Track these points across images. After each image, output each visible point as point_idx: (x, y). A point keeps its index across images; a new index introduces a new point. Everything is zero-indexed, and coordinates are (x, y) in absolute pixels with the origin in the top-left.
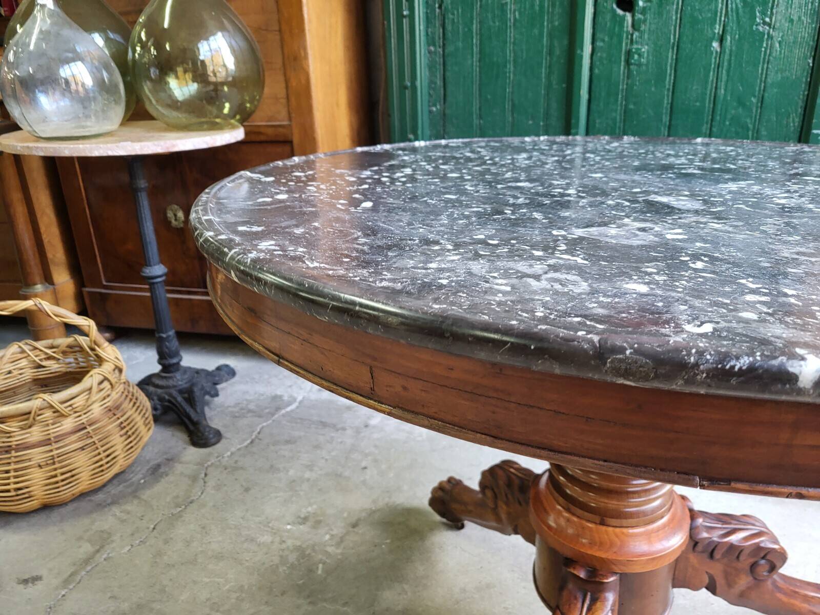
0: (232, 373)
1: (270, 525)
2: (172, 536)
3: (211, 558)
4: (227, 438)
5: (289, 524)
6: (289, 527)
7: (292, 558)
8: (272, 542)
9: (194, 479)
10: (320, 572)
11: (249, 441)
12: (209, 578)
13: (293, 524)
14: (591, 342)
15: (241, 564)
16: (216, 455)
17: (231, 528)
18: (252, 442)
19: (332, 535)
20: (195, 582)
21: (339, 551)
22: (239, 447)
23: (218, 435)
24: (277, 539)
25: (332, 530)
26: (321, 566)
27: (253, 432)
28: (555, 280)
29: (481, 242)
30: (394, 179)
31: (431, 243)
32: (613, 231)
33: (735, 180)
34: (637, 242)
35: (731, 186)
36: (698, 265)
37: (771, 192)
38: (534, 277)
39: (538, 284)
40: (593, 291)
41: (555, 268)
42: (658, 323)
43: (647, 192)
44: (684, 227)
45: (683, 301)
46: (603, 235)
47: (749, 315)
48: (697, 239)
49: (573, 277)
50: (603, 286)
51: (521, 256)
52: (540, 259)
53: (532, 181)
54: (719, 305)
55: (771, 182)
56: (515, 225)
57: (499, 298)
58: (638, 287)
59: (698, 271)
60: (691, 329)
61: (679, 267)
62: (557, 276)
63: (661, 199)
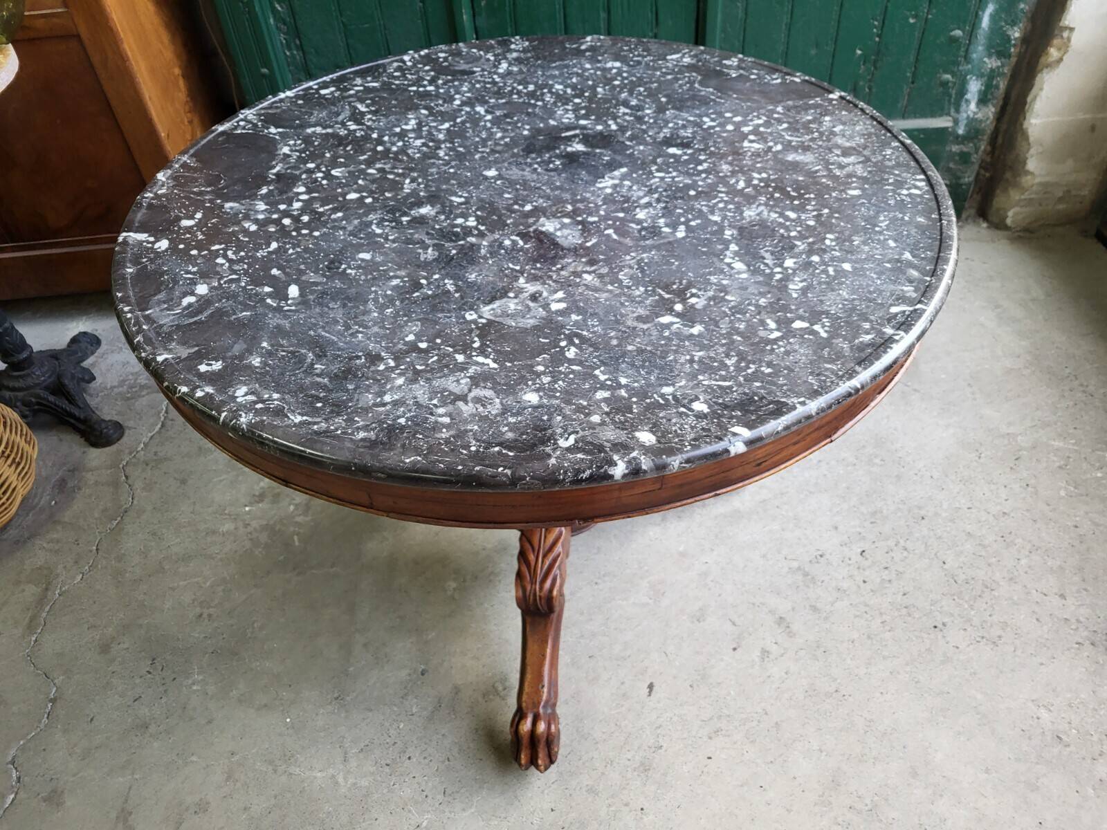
0: (94, 341)
1: (226, 512)
2: (123, 552)
3: (177, 562)
4: (130, 428)
5: (246, 506)
6: (247, 509)
7: (264, 538)
8: (236, 529)
9: (115, 484)
10: (297, 543)
11: (159, 426)
12: (185, 580)
13: (251, 504)
14: (506, 475)
15: (213, 559)
16: (127, 451)
17: (184, 527)
18: (163, 426)
19: (296, 505)
20: (173, 589)
21: (309, 518)
22: (150, 435)
23: (119, 428)
24: (240, 524)
25: (294, 499)
26: (296, 538)
27: (159, 413)
28: (478, 400)
29: (413, 347)
30: (296, 219)
31: (375, 359)
32: (512, 305)
33: (612, 166)
34: (531, 322)
35: (607, 184)
36: (571, 353)
37: (637, 192)
38: (463, 398)
39: (467, 409)
40: (505, 410)
41: (476, 381)
42: (544, 441)
43: (537, 212)
44: (565, 285)
45: (559, 410)
46: (505, 314)
47: (596, 419)
48: (573, 307)
49: (489, 393)
50: (510, 401)
51: (447, 366)
52: (463, 368)
53: (432, 199)
54: (580, 409)
55: (640, 166)
56: (434, 308)
57: (445, 434)
58: (532, 398)
59: (571, 362)
60: (563, 443)
61: (559, 358)
62: (476, 392)
63: (549, 226)
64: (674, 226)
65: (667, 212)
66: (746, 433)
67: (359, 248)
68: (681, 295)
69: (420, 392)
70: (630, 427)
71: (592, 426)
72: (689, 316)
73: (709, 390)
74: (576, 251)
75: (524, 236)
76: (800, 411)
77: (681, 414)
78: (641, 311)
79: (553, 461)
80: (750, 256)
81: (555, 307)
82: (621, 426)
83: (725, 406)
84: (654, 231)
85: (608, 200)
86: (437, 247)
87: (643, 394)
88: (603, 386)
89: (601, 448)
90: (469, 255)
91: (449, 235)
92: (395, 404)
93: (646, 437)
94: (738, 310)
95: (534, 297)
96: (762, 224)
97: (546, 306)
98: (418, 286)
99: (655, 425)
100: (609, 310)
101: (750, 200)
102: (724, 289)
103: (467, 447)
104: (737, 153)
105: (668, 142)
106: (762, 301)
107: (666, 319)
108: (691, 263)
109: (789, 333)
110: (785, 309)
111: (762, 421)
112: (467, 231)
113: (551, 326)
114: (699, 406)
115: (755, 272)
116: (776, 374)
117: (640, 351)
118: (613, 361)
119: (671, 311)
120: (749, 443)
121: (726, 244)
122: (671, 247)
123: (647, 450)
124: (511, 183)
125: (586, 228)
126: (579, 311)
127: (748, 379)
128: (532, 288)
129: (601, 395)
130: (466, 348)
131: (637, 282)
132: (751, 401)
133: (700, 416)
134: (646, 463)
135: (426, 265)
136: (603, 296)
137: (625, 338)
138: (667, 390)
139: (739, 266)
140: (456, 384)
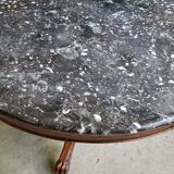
28: (40, 85)
29: (27, 58)
30: (12, 6)
31: (12, 59)
32: (68, 50)
33: (120, 9)
34: (72, 58)
35: (116, 15)
36: (82, 73)
37: (125, 20)
38: (35, 82)
39: (34, 87)
40: (48, 91)
41: (43, 77)
42: (57, 109)
43: (90, 19)
44: (89, 47)
45: (68, 96)
46: (64, 53)
47: (81, 104)
48: (89, 56)
49: (45, 83)
50: (51, 88)
51: (36, 68)
52: (40, 70)
53: (57, 9)
54: (77, 98)
55: (129, 11)
56: (41, 45)
57: (21, 96)
58: (60, 88)
59: (80, 77)
60: (64, 112)
61: (77, 75)
62: (42, 81)
63: (91, 25)
64: (134, 34)
65: (133, 28)
66: (139, 126)
67: (27, 20)
68: (130, 60)
69: (21, 76)
70: (93, 111)
71: (78, 107)
72: (130, 69)
73: (129, 102)
74: (97, 35)
75: (82, 27)
76: (164, 121)
77: (115, 110)
78: (113, 63)
79: (57, 120)
80: (159, 50)
81: (83, 54)
82: (89, 110)
83: (134, 111)
84: (127, 34)
85: (115, 20)
86: (52, 25)
87: (103, 97)
88: (89, 90)
89: (78, 118)
90: (61, 29)
91: (58, 21)
92: (11, 79)
93: (98, 117)
94: (149, 70)
95: (77, 49)
96: (166, 39)
97: (80, 53)
98: (39, 36)
99: (103, 113)
100: (102, 59)
101: (163, 30)
102: (146, 61)
103: (27, 104)
104: (163, 13)
105: (140, 6)
106: (159, 69)
107: (121, 68)
108: (137, 48)
109: (167, 84)
110: (167, 74)
111: (147, 121)
112: (64, 21)
113: (79, 61)
114: (123, 108)
115: (159, 57)
116: (158, 101)
117: (108, 79)
118: (96, 81)
119: (124, 65)
120: (139, 130)
121: (151, 44)
122: (131, 41)
123: (96, 124)
124: (85, 8)
125: (104, 29)
126: (91, 57)
127: (146, 101)
128: (77, 45)
129: (87, 94)
130: (45, 63)
131: (115, 51)
132: (145, 111)
133: (123, 113)
134: (93, 130)
135: (45, 30)
136: (101, 54)
137: (104, 72)
138: (113, 98)
139: (154, 53)
140: (35, 76)
